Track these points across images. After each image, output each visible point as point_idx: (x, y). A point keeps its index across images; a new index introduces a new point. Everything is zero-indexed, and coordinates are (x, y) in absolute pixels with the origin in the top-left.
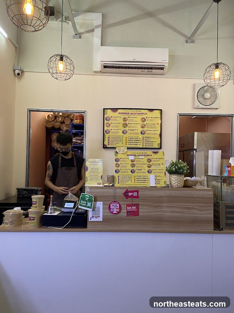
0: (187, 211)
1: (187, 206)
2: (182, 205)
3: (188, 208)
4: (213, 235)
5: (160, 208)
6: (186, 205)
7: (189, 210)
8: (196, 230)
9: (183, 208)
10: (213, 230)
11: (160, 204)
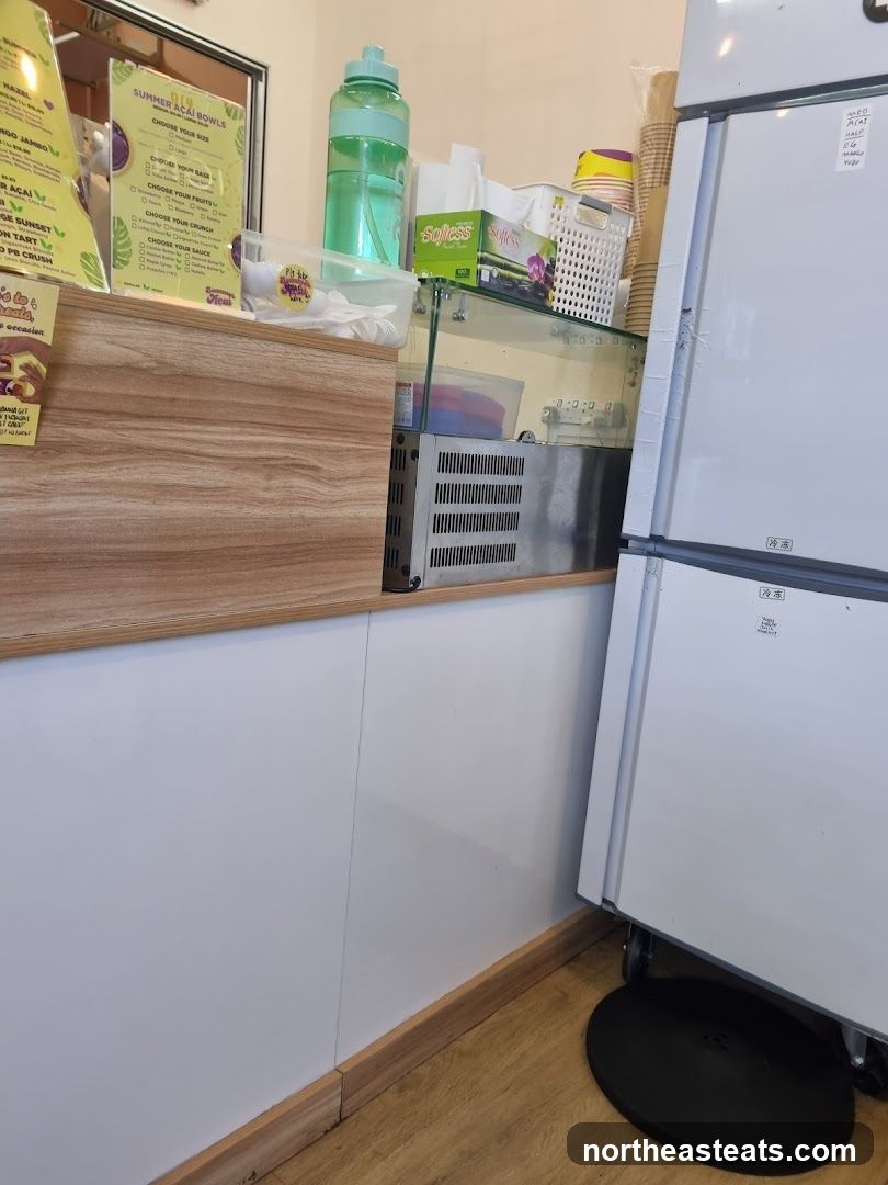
0: (265, 483)
1: (263, 453)
2: (235, 444)
3: (268, 466)
4: (375, 616)
5: (81, 459)
6: (257, 445)
7: (269, 478)
8: (303, 601)
9: (240, 464)
10: (377, 594)
11: (80, 432)
